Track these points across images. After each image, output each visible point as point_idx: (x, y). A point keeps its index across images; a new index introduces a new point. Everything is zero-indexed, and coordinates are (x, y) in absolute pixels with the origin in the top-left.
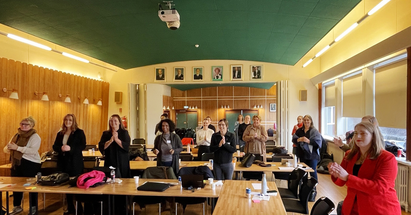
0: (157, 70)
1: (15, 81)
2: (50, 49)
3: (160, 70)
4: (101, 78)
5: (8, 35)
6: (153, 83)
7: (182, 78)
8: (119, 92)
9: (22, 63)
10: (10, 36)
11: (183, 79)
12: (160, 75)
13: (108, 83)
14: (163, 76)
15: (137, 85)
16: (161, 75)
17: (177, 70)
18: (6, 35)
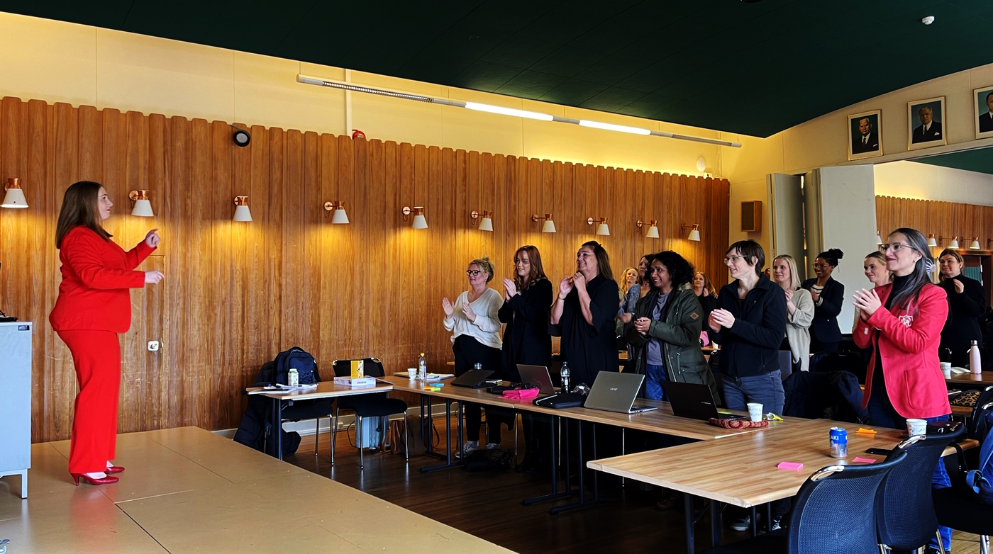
0: (856, 122)
1: (493, 195)
2: (550, 118)
3: (863, 122)
4: (705, 171)
5: (466, 104)
6: (846, 162)
7: (937, 134)
8: (752, 203)
9: (506, 156)
10: (470, 105)
11: (940, 137)
12: (863, 137)
13: (726, 180)
14: (874, 138)
15: (802, 177)
16: (867, 137)
17: (918, 111)
18: (463, 106)
